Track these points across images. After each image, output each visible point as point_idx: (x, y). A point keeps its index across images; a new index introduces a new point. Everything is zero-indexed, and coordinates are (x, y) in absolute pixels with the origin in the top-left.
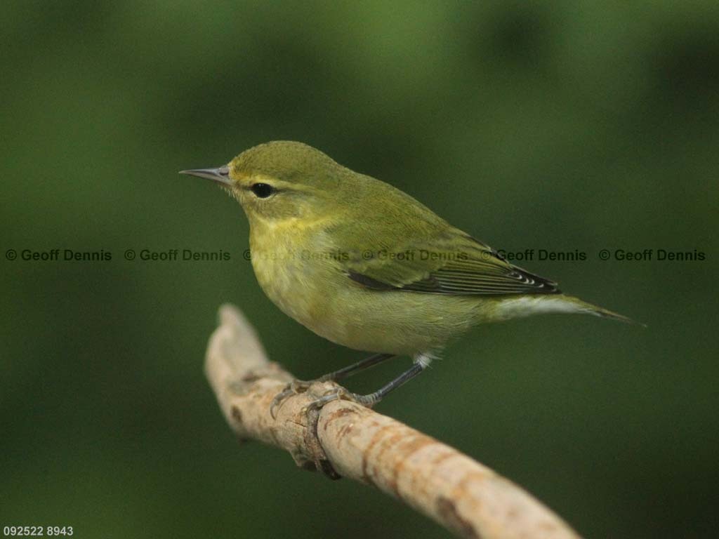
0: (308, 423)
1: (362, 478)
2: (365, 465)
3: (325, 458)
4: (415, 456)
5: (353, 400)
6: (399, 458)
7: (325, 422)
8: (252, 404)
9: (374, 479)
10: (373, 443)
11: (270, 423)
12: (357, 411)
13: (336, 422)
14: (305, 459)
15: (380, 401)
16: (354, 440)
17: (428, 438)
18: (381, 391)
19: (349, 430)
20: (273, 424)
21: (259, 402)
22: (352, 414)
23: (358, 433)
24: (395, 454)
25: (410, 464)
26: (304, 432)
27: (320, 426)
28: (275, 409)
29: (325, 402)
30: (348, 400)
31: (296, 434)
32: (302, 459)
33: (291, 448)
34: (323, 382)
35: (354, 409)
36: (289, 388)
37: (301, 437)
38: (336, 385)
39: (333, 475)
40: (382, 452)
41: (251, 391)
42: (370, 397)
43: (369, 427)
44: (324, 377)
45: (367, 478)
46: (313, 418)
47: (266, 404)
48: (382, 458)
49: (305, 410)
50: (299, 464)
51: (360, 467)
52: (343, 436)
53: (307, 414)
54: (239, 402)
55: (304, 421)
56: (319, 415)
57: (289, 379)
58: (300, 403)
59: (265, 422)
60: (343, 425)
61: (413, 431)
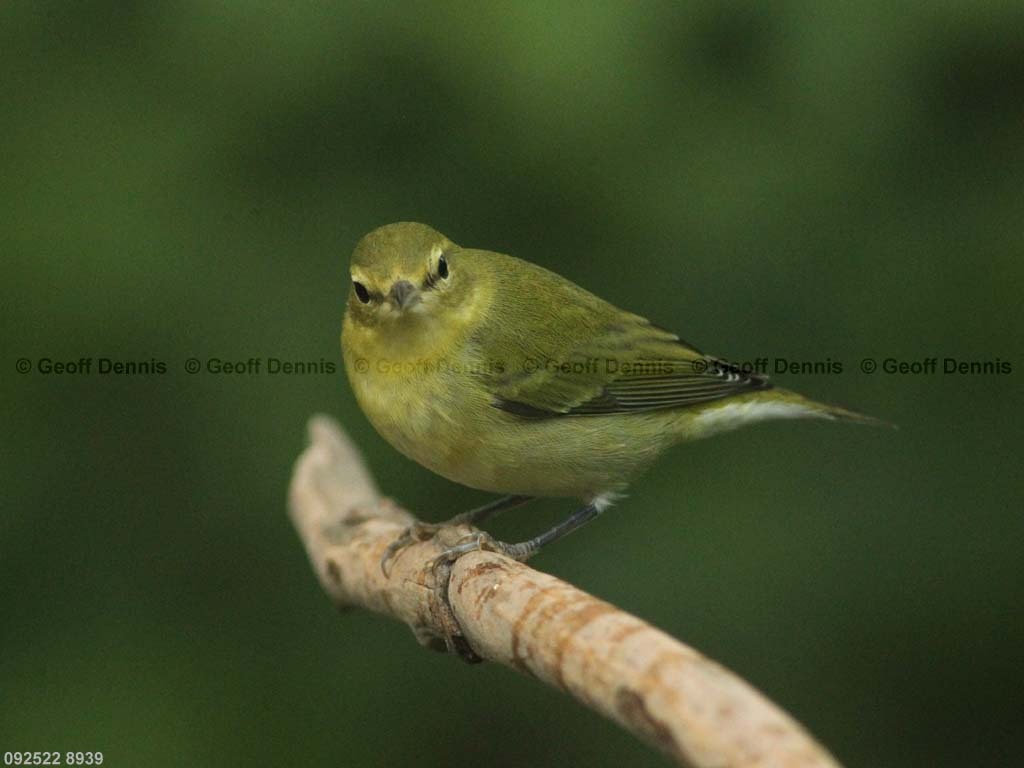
0: (436, 584)
1: (512, 661)
2: (516, 642)
3: (459, 633)
4: (586, 631)
5: (499, 550)
6: (564, 634)
7: (459, 581)
8: (355, 557)
9: (529, 663)
10: (528, 612)
11: (382, 583)
12: (504, 566)
13: (475, 582)
14: (431, 635)
15: (536, 552)
16: (501, 607)
17: (605, 605)
18: (539, 540)
19: (493, 593)
20: (386, 585)
21: (366, 555)
22: (497, 572)
23: (506, 597)
24: (558, 627)
25: (580, 641)
26: (429, 597)
27: (452, 588)
28: (388, 563)
29: (459, 554)
30: (492, 550)
31: (417, 598)
32: (426, 634)
33: (411, 619)
34: (457, 524)
35: (501, 564)
36: (408, 533)
37: (425, 603)
38: (475, 529)
39: (471, 656)
40: (540, 625)
41: (353, 538)
42: (522, 546)
43: (521, 589)
44: (457, 517)
45: (520, 662)
46: (442, 575)
47: (375, 556)
48: (541, 632)
49: (431, 564)
50: (423, 641)
51: (509, 645)
52: (485, 601)
53: (433, 571)
54: (337, 554)
55: (429, 580)
56: (450, 572)
57: (407, 522)
58: (423, 556)
59: (374, 582)
60: (485, 585)
61: (583, 594)
